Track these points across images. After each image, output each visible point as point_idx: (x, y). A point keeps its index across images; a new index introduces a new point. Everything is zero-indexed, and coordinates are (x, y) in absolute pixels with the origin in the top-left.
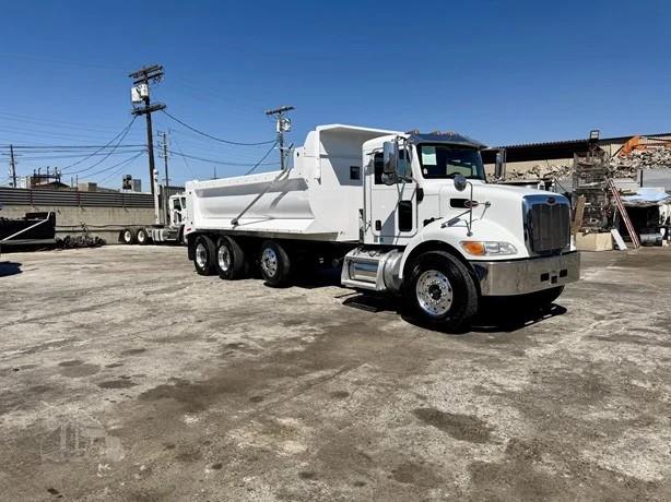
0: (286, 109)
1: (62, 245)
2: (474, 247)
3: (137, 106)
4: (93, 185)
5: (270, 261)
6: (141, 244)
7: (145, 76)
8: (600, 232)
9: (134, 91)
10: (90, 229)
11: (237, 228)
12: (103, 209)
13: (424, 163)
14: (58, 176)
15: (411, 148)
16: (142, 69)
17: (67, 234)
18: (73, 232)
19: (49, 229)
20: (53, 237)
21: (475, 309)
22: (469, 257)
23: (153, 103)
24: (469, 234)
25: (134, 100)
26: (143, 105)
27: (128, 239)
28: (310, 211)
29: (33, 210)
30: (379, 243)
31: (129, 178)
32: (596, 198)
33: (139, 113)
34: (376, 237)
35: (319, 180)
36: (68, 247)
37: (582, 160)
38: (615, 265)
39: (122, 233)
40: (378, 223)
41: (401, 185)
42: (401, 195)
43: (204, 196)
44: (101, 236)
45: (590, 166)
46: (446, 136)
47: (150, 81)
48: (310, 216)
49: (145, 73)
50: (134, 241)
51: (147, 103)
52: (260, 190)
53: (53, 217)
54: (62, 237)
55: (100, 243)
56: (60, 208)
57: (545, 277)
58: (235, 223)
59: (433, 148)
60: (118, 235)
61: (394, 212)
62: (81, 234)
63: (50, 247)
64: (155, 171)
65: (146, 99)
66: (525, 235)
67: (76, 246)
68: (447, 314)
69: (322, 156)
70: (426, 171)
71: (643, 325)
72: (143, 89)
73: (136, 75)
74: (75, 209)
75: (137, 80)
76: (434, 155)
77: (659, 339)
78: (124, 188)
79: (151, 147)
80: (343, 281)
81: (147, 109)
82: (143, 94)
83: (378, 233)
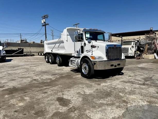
0: (78, 24)
1: (25, 55)
2: (93, 57)
3: (43, 24)
4: (34, 42)
5: (58, 60)
6: (40, 55)
7: (45, 17)
8: (151, 54)
9: (42, 21)
10: (32, 52)
11: (52, 52)
12: (35, 48)
13: (86, 37)
14: (26, 40)
15: (83, 33)
16: (44, 16)
17: (27, 53)
18: (28, 53)
19: (22, 52)
20: (23, 54)
21: (93, 73)
22: (92, 60)
23: (46, 23)
24: (92, 54)
25: (42, 23)
26: (44, 24)
27: (40, 54)
28: (65, 48)
29: (19, 48)
30: (77, 56)
31: (42, 41)
32: (151, 45)
33: (43, 26)
34: (77, 55)
35: (67, 41)
36: (27, 56)
37: (148, 36)
38: (151, 63)
39: (39, 53)
40: (77, 51)
41: (81, 42)
42: (81, 44)
43: (48, 45)
44: (33, 54)
45: (150, 37)
46: (94, 30)
47: (46, 18)
48: (65, 49)
49: (45, 16)
50: (41, 55)
51: (45, 23)
52: (55, 43)
53: (23, 49)
54: (25, 54)
55: (34, 55)
56: (25, 47)
57: (112, 65)
58: (52, 51)
59: (89, 33)
60: (38, 53)
61: (80, 49)
62: (30, 53)
63: (22, 56)
64: (46, 39)
65: (45, 22)
66: (106, 55)
67: (28, 56)
68: (87, 74)
69: (67, 35)
70: (86, 39)
71: (139, 79)
72: (44, 20)
73: (43, 17)
74: (28, 47)
75: (43, 18)
76: (89, 35)
77: (140, 82)
78: (41, 43)
79: (46, 33)
80: (69, 65)
81: (45, 25)
82: (44, 21)
83: (77, 54)
